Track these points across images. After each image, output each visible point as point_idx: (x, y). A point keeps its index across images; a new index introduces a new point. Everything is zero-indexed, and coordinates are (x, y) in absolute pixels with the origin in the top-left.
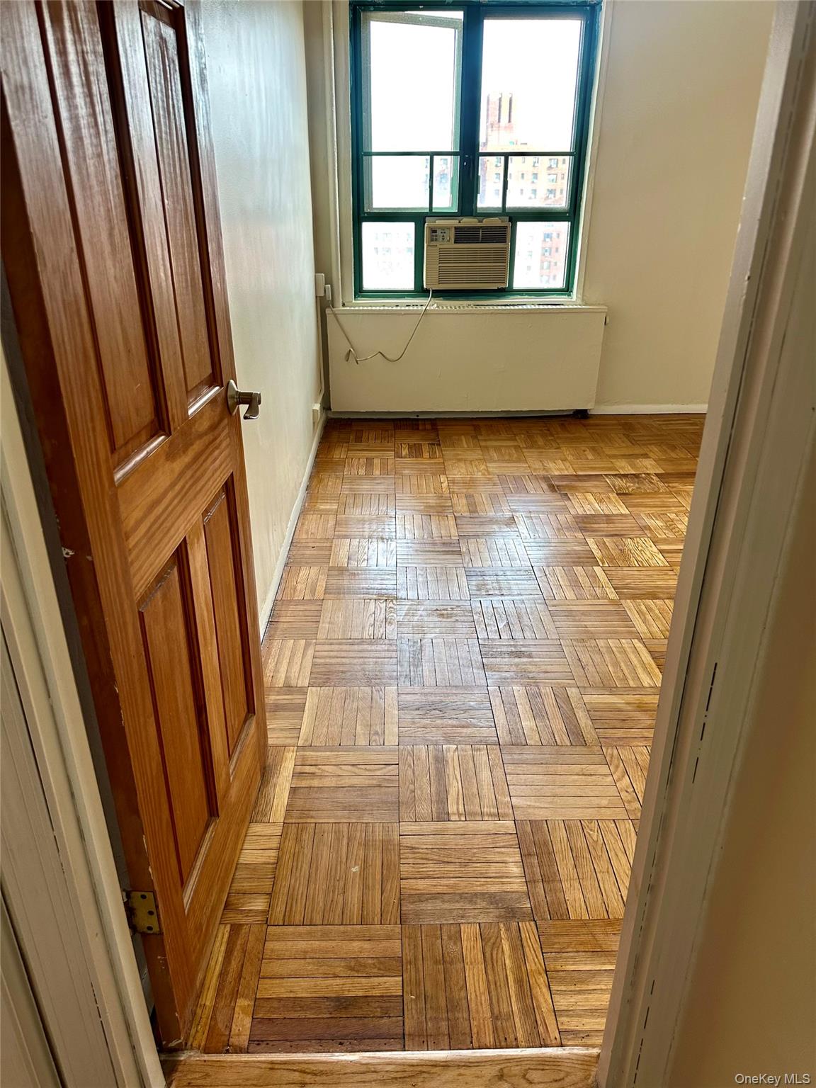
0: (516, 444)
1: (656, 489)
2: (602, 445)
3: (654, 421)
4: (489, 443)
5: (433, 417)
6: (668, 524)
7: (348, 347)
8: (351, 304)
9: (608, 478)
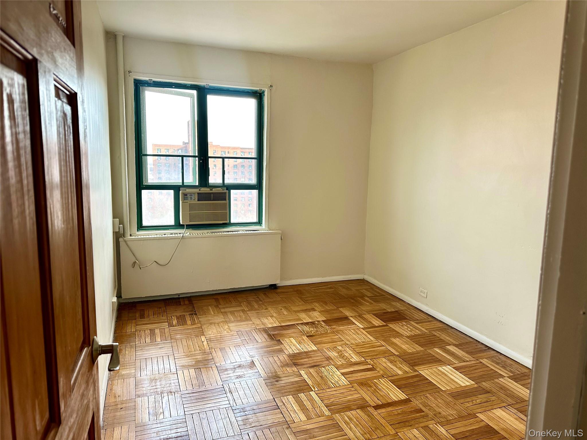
0: (242, 309)
1: (326, 331)
2: (290, 305)
3: (311, 288)
4: (227, 310)
5: (189, 295)
6: (340, 353)
7: (134, 260)
8: (135, 235)
9: (298, 325)
